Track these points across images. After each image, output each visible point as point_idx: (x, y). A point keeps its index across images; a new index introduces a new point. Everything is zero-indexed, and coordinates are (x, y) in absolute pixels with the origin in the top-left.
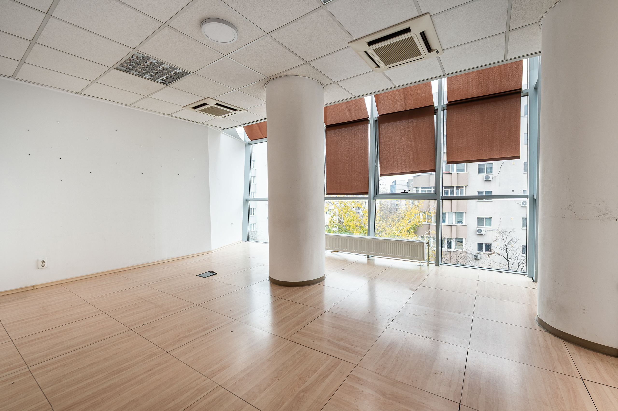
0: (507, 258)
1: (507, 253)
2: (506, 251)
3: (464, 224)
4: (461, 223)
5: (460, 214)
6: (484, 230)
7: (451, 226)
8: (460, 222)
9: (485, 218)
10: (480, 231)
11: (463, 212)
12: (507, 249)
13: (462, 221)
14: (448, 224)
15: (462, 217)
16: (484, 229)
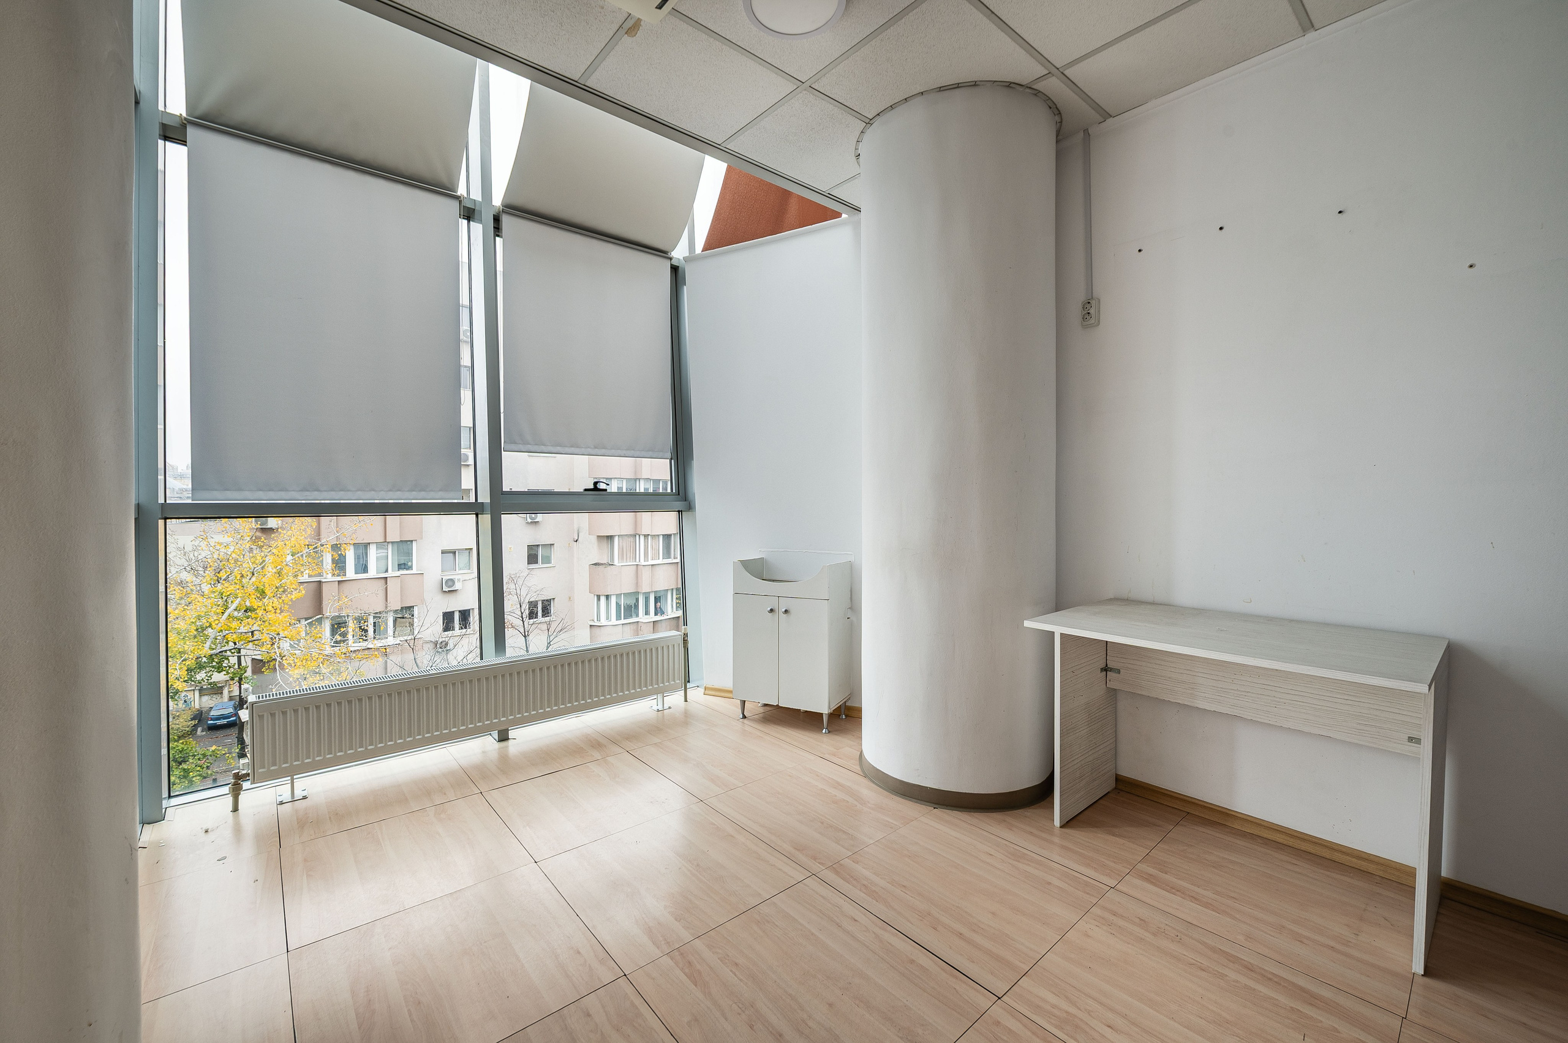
0: (522, 631)
1: (523, 622)
2: (522, 617)
3: (414, 571)
4: (407, 569)
5: (404, 547)
6: (459, 580)
7: (387, 578)
8: (402, 566)
9: (457, 552)
10: (450, 583)
11: (412, 541)
12: (522, 613)
13: (410, 564)
14: (375, 574)
15: (409, 554)
16: (459, 577)
